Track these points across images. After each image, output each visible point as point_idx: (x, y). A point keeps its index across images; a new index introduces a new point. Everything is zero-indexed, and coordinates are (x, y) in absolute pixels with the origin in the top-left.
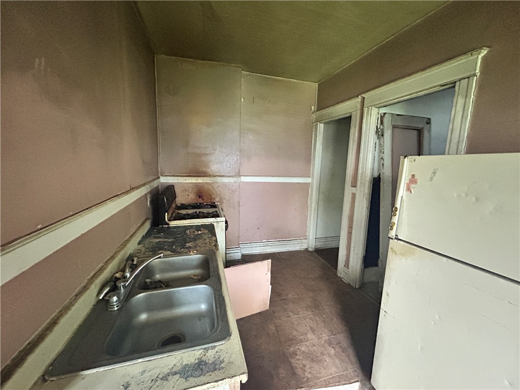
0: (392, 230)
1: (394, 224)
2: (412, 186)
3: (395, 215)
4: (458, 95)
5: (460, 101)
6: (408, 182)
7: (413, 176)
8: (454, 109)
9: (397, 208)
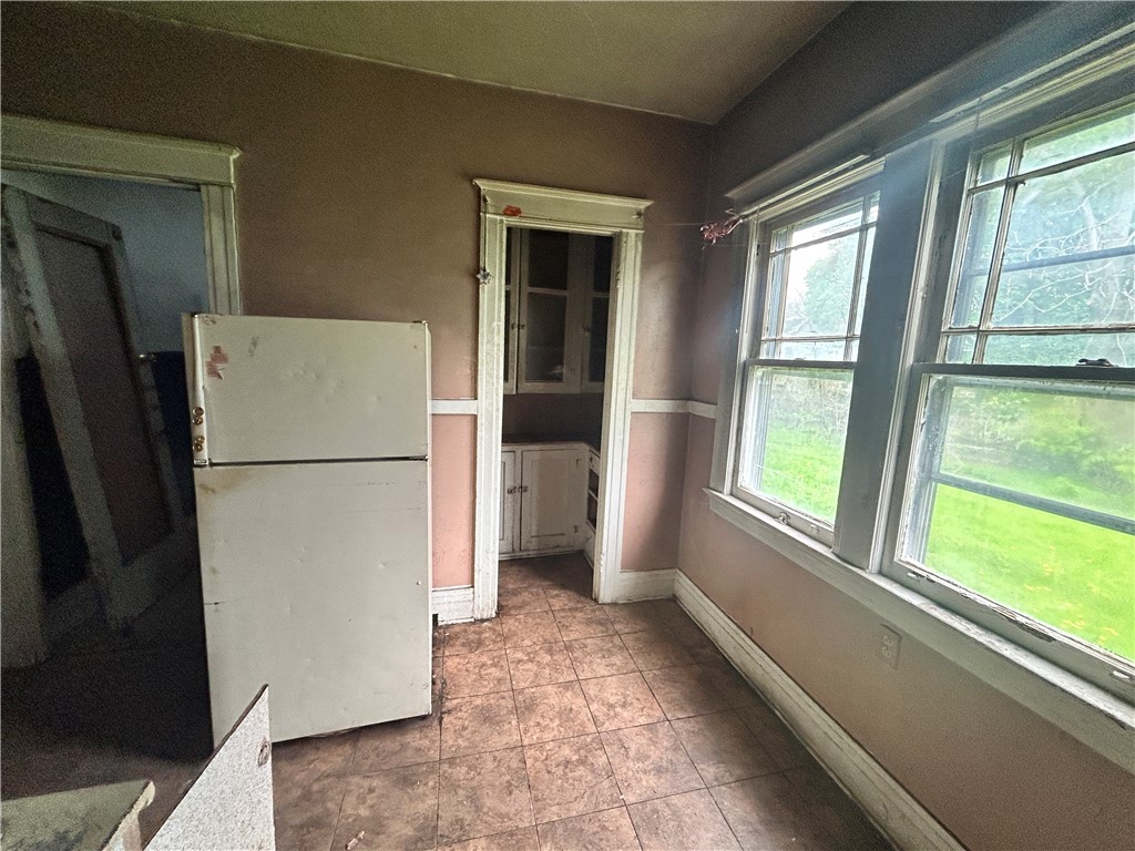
0: (201, 450)
1: (203, 438)
2: (219, 366)
3: (201, 422)
4: (209, 211)
5: (216, 223)
6: (210, 360)
7: (217, 349)
8: (207, 232)
9: (201, 409)
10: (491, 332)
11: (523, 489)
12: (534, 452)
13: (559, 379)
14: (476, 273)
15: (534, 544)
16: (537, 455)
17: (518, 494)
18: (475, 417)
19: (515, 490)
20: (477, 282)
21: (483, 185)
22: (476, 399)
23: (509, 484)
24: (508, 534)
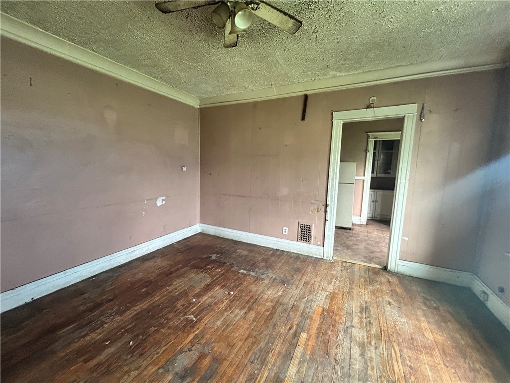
10: (369, 162)
11: (376, 201)
12: (380, 192)
13: (389, 173)
14: (366, 151)
15: (379, 217)
16: (381, 193)
17: (375, 203)
18: (364, 180)
19: (374, 202)
20: (366, 153)
21: (369, 134)
22: (364, 176)
23: (372, 200)
24: (371, 212)
